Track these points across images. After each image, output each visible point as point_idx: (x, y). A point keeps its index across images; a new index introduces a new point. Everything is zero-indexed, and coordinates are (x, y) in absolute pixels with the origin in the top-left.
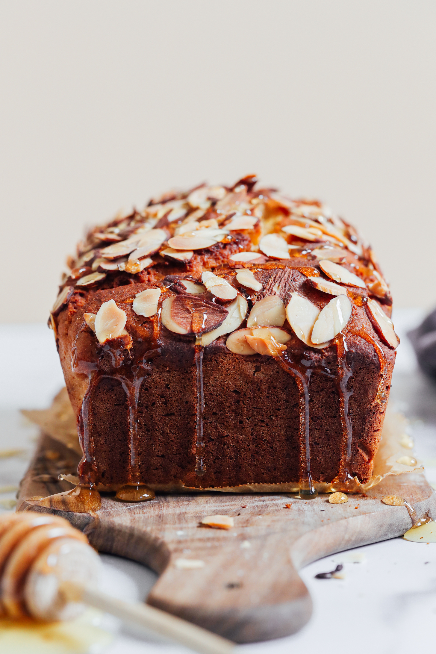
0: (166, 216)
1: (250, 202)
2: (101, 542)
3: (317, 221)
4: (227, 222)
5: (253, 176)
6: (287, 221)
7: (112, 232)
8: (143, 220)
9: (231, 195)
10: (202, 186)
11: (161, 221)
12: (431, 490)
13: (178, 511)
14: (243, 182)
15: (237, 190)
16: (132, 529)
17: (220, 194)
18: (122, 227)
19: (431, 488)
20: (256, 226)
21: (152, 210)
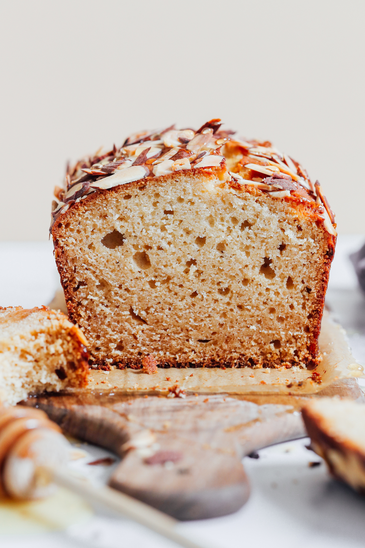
0: (144, 153)
1: (216, 143)
2: (75, 430)
3: (272, 159)
4: (198, 160)
5: (218, 121)
6: (246, 159)
7: (97, 168)
8: (123, 157)
9: (200, 136)
10: (172, 128)
11: (139, 157)
12: (360, 391)
13: (142, 406)
14: (208, 125)
15: (205, 132)
16: (102, 421)
17: (189, 135)
18: (105, 163)
19: (360, 390)
20: (222, 163)
21: (131, 148)
